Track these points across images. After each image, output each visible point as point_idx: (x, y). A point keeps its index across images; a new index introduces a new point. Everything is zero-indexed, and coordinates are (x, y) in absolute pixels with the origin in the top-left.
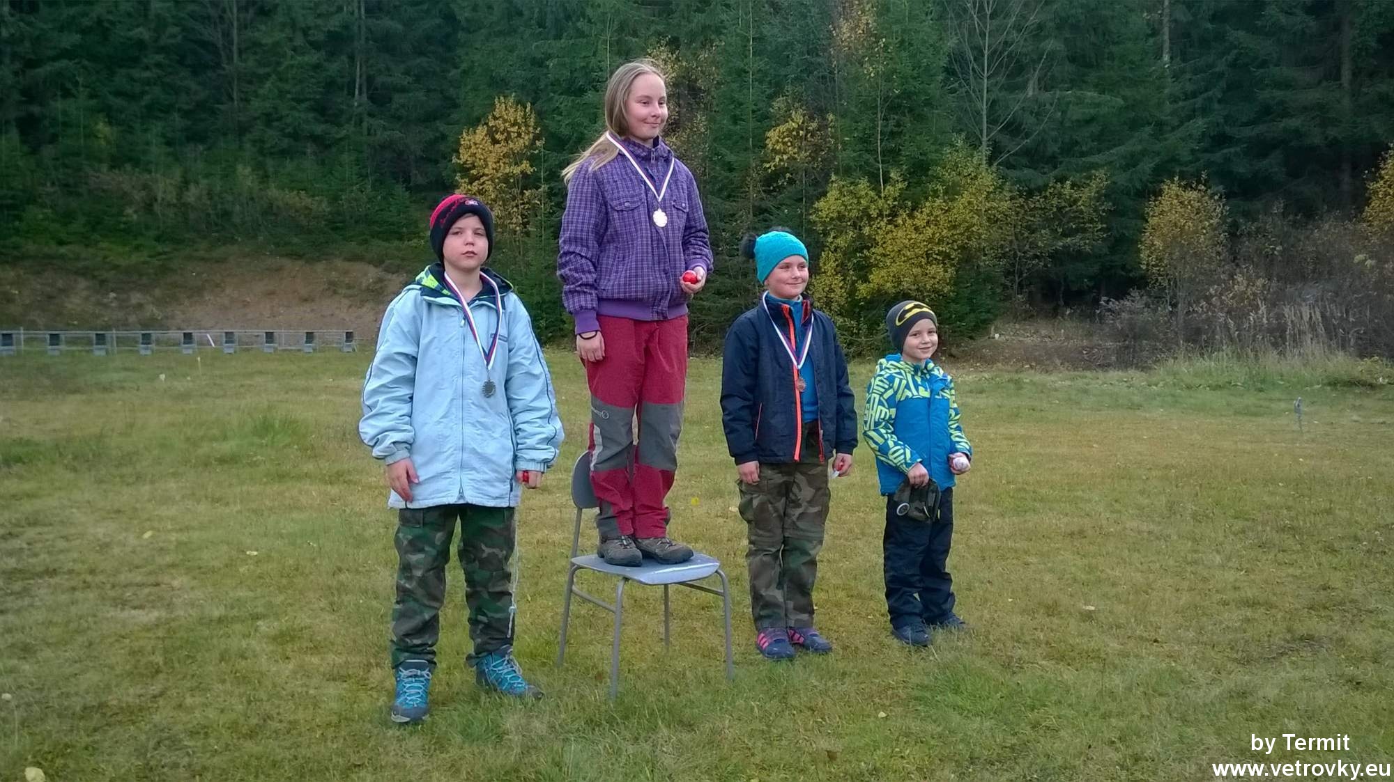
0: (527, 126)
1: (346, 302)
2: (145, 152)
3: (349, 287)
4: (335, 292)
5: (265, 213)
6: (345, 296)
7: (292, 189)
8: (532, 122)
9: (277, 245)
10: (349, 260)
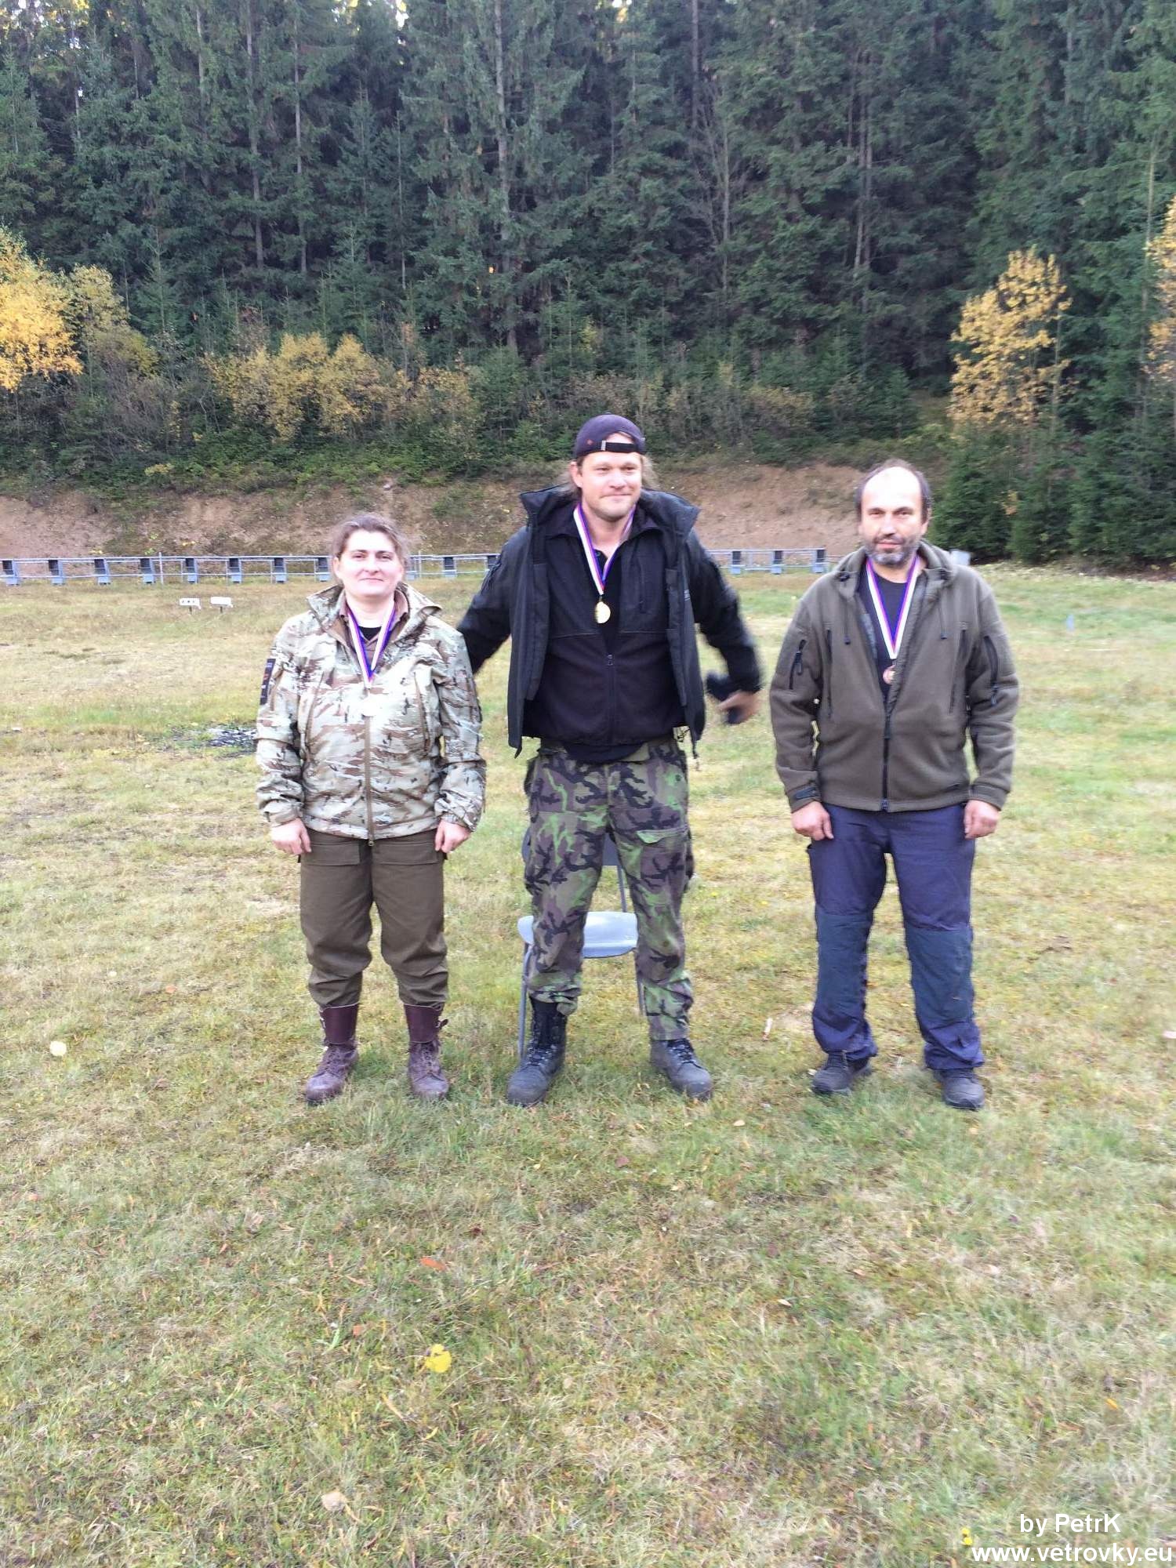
0: (1047, 284)
1: (826, 513)
2: (631, 354)
3: (831, 496)
4: (815, 502)
5: (746, 416)
6: (827, 507)
7: (775, 386)
8: (1055, 279)
9: (757, 451)
10: (833, 464)
